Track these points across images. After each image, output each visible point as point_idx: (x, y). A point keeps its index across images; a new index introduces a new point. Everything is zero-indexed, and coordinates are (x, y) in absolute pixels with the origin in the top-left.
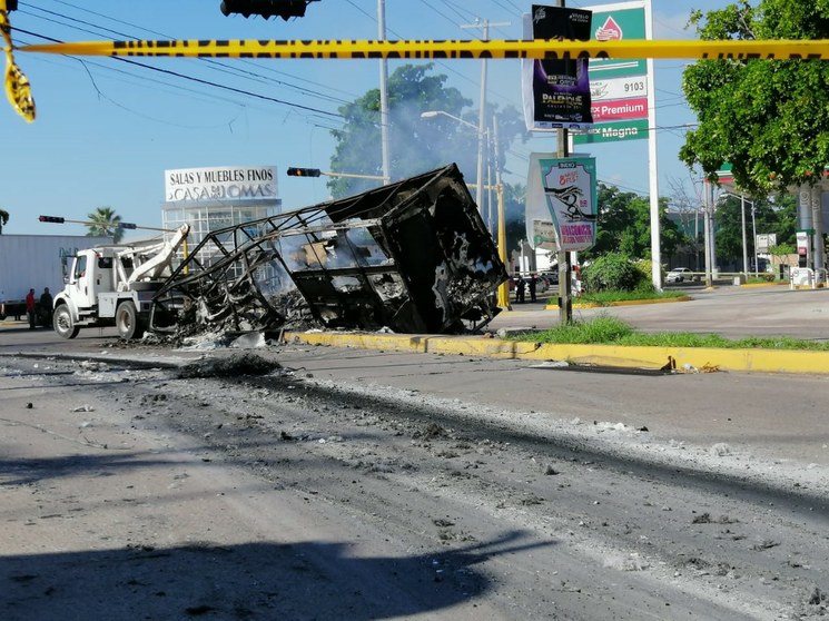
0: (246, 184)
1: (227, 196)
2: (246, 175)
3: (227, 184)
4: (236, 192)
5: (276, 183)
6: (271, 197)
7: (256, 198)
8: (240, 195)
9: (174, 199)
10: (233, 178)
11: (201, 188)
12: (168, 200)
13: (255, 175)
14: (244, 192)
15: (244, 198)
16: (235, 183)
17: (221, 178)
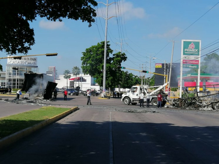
0: (30, 61)
1: (25, 64)
2: (30, 59)
3: (25, 61)
4: (27, 63)
5: (37, 62)
6: (35, 65)
7: (32, 65)
8: (28, 64)
9: (10, 63)
10: (26, 59)
11: (18, 61)
12: (8, 63)
13: (32, 59)
14: (29, 63)
15: (29, 65)
16: (27, 61)
17: (23, 59)
